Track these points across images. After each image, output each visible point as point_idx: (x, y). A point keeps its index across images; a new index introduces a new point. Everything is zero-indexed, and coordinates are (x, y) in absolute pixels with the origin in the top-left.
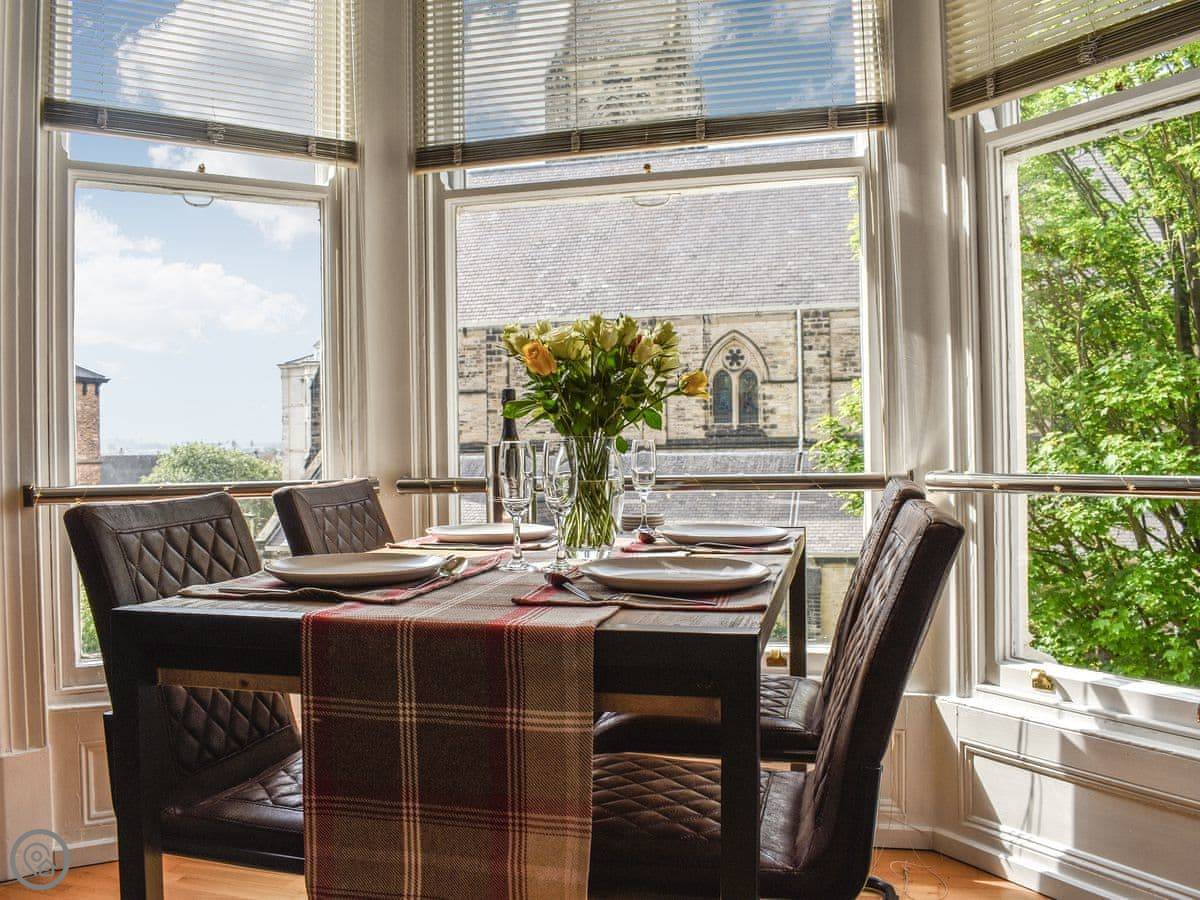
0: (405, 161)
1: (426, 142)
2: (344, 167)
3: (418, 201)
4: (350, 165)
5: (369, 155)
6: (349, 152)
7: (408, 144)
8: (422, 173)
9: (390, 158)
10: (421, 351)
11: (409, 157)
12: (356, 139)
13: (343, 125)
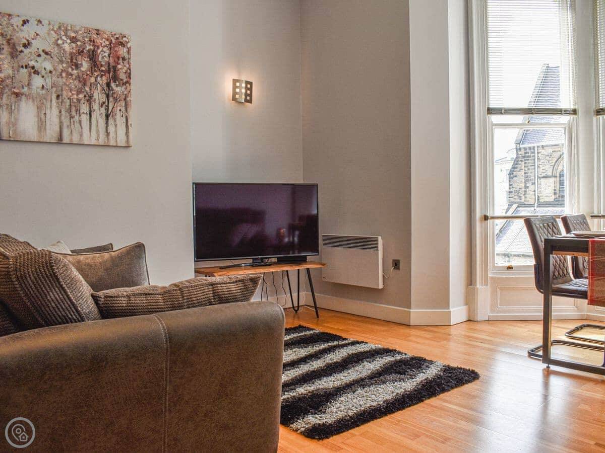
0: (593, 113)
1: (599, 107)
2: (572, 116)
3: (597, 126)
4: (574, 116)
5: (580, 112)
6: (574, 112)
7: (594, 107)
8: (598, 117)
9: (587, 112)
10: (598, 174)
11: (594, 111)
12: (576, 107)
13: (572, 103)
